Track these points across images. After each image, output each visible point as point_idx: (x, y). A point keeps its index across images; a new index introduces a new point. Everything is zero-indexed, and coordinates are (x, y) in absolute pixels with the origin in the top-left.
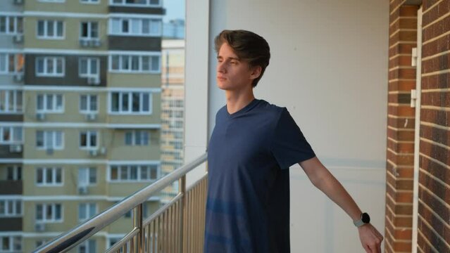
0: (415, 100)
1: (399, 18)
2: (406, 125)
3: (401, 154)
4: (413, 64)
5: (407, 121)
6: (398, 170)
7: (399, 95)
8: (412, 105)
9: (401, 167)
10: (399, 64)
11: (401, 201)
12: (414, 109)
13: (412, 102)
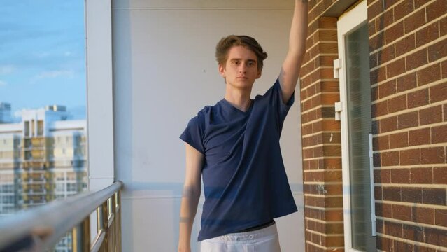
0: (339, 112)
1: (318, 30)
2: (331, 139)
3: (328, 170)
4: (335, 77)
5: (332, 135)
6: (326, 187)
7: (323, 109)
8: (337, 118)
9: (328, 183)
10: (321, 77)
11: (332, 220)
12: (339, 122)
13: (337, 114)
